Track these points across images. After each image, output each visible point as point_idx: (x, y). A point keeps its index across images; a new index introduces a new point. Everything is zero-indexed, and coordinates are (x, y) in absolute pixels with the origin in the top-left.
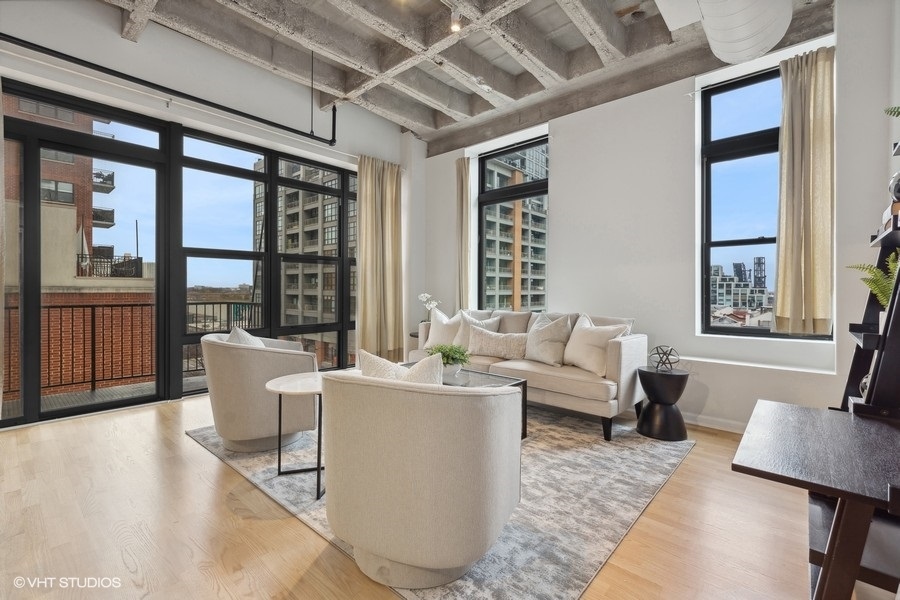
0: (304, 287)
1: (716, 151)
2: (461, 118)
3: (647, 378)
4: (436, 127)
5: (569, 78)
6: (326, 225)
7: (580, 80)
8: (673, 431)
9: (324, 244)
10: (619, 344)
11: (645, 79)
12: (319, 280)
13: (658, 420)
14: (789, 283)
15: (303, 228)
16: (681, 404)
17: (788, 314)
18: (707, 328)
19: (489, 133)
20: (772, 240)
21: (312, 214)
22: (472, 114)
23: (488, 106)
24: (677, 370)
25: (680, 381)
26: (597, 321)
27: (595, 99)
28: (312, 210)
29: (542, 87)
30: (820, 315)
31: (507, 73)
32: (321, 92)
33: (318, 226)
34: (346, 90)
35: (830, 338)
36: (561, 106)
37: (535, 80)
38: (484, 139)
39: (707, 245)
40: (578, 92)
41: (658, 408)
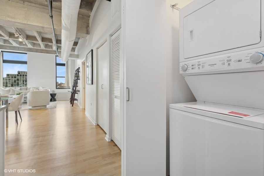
1: (57, 64)
3: (51, 94)
5: (33, 47)
7: (36, 48)
8: (55, 100)
13: (53, 100)
16: (55, 97)
17: (66, 86)
18: (56, 88)
20: (65, 77)
22: (4, 43)
23: (11, 44)
25: (55, 94)
26: (43, 88)
29: (28, 46)
35: (70, 88)
39: (56, 77)
40: (34, 49)
41: (53, 98)
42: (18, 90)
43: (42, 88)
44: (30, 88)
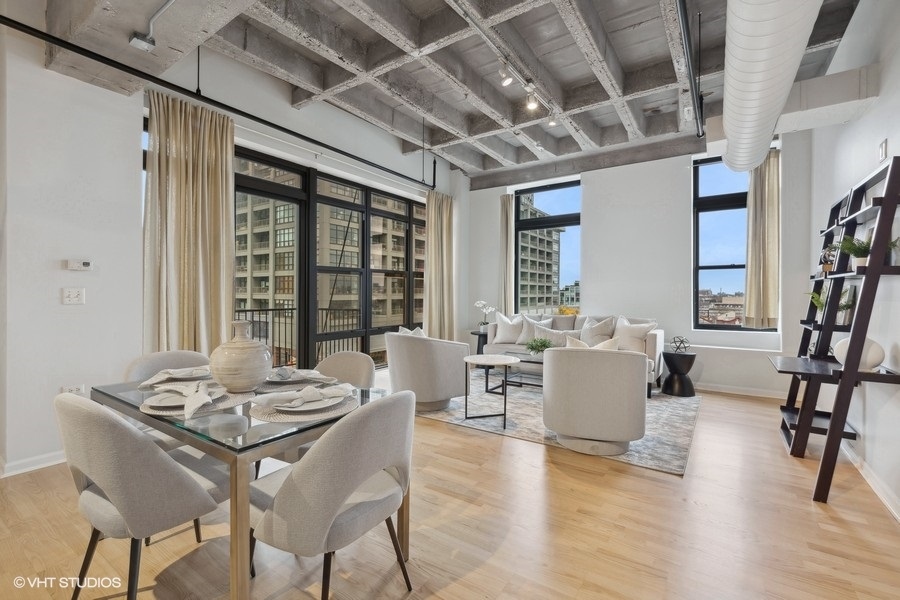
0: (253, 291)
1: (703, 204)
2: (509, 164)
3: (668, 357)
4: (484, 168)
5: (601, 145)
6: (278, 227)
7: (608, 148)
8: (687, 390)
9: (276, 247)
10: (655, 335)
11: (655, 153)
12: (271, 284)
13: (677, 387)
14: (754, 296)
15: (252, 229)
16: (691, 374)
17: (753, 315)
18: (698, 326)
19: (528, 176)
20: (743, 266)
21: (262, 216)
22: (518, 162)
23: (534, 157)
24: (689, 353)
25: (690, 359)
26: (632, 321)
27: (618, 161)
28: (261, 211)
29: (580, 149)
30: (772, 316)
31: (553, 137)
32: (403, 140)
33: (270, 228)
34: (433, 143)
35: (776, 330)
36: (591, 163)
37: (575, 143)
38: (524, 181)
39: (697, 268)
40: (604, 154)
41: (676, 377)
42: (545, 325)
43: (626, 323)
44: (584, 320)
